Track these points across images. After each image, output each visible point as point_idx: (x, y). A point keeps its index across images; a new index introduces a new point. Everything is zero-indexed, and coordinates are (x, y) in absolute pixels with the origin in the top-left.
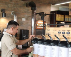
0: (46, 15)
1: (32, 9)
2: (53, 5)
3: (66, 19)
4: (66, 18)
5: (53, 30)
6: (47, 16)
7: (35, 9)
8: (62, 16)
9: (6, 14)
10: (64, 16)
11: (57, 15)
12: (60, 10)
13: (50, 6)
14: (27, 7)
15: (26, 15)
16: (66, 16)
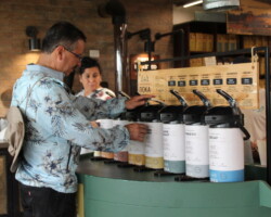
0: (158, 36)
1: (114, 22)
2: (180, 8)
3: (218, 46)
4: (219, 41)
5: (157, 78)
6: (164, 39)
7: (123, 22)
8: (208, 36)
9: (39, 41)
10: (212, 36)
11: (192, 35)
12: (198, 19)
13: (171, 10)
14: (102, 16)
15: (101, 40)
16: (219, 36)
